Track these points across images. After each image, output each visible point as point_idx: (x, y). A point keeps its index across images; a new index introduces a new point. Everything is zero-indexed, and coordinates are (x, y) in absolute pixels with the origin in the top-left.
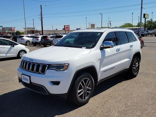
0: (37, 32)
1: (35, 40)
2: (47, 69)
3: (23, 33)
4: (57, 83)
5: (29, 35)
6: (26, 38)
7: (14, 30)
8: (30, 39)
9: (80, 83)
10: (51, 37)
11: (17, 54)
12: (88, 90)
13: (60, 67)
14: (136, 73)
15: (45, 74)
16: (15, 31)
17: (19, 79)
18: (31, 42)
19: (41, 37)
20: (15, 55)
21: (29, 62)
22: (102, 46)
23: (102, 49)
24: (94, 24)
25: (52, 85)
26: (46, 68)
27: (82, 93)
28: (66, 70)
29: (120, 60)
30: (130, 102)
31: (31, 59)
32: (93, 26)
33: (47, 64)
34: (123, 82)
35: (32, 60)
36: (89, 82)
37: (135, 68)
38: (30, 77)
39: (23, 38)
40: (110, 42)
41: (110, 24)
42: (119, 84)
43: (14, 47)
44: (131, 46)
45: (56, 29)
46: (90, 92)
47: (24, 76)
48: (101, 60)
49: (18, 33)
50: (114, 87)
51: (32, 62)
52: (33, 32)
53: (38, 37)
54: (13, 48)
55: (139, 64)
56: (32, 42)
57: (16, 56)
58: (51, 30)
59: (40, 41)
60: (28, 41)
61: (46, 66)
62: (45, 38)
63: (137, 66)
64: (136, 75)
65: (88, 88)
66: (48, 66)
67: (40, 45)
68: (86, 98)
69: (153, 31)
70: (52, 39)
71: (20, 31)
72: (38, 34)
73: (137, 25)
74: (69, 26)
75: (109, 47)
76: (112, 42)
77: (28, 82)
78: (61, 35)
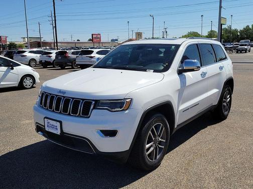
0: (46, 44)
1: (45, 58)
2: (94, 108)
3: (21, 46)
4: (112, 133)
5: (35, 50)
6: (29, 55)
7: (6, 41)
8: (37, 57)
9: (150, 132)
10: (73, 53)
11: (19, 81)
12: (160, 143)
13: (117, 104)
14: (226, 113)
15: (89, 117)
16: (8, 43)
17: (37, 126)
18: (38, 60)
19: (56, 53)
20: (15, 83)
21: (57, 96)
22: (180, 69)
23: (180, 72)
24: (141, 33)
25: (102, 137)
26: (92, 107)
27: (152, 149)
28: (127, 110)
29: (207, 91)
30: (229, 161)
31: (60, 91)
32: (139, 35)
33: (93, 100)
34: (209, 127)
35: (64, 92)
36: (162, 129)
37: (225, 104)
38: (61, 122)
39: (25, 54)
40: (193, 61)
41: (166, 32)
42: (203, 130)
43: (12, 69)
44: (221, 68)
45: (78, 40)
46: (163, 147)
47: (49, 121)
48: (180, 92)
49: (12, 45)
50: (195, 136)
51: (64, 97)
52: (39, 44)
53: (51, 53)
54: (12, 71)
55: (230, 97)
56: (41, 62)
57: (17, 85)
58: (70, 41)
59: (54, 60)
60: (33, 60)
61: (92, 103)
62: (62, 54)
63: (228, 100)
64: (227, 115)
65: (160, 139)
66: (94, 102)
67: (54, 67)
68: (158, 157)
69: (232, 45)
70: (74, 56)
71: (16, 43)
72: (48, 48)
73: (207, 35)
74: (100, 35)
75: (192, 70)
76: (196, 61)
77: (58, 132)
78: (90, 49)
